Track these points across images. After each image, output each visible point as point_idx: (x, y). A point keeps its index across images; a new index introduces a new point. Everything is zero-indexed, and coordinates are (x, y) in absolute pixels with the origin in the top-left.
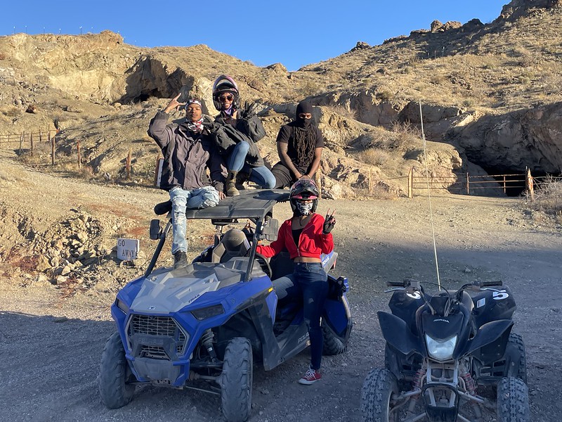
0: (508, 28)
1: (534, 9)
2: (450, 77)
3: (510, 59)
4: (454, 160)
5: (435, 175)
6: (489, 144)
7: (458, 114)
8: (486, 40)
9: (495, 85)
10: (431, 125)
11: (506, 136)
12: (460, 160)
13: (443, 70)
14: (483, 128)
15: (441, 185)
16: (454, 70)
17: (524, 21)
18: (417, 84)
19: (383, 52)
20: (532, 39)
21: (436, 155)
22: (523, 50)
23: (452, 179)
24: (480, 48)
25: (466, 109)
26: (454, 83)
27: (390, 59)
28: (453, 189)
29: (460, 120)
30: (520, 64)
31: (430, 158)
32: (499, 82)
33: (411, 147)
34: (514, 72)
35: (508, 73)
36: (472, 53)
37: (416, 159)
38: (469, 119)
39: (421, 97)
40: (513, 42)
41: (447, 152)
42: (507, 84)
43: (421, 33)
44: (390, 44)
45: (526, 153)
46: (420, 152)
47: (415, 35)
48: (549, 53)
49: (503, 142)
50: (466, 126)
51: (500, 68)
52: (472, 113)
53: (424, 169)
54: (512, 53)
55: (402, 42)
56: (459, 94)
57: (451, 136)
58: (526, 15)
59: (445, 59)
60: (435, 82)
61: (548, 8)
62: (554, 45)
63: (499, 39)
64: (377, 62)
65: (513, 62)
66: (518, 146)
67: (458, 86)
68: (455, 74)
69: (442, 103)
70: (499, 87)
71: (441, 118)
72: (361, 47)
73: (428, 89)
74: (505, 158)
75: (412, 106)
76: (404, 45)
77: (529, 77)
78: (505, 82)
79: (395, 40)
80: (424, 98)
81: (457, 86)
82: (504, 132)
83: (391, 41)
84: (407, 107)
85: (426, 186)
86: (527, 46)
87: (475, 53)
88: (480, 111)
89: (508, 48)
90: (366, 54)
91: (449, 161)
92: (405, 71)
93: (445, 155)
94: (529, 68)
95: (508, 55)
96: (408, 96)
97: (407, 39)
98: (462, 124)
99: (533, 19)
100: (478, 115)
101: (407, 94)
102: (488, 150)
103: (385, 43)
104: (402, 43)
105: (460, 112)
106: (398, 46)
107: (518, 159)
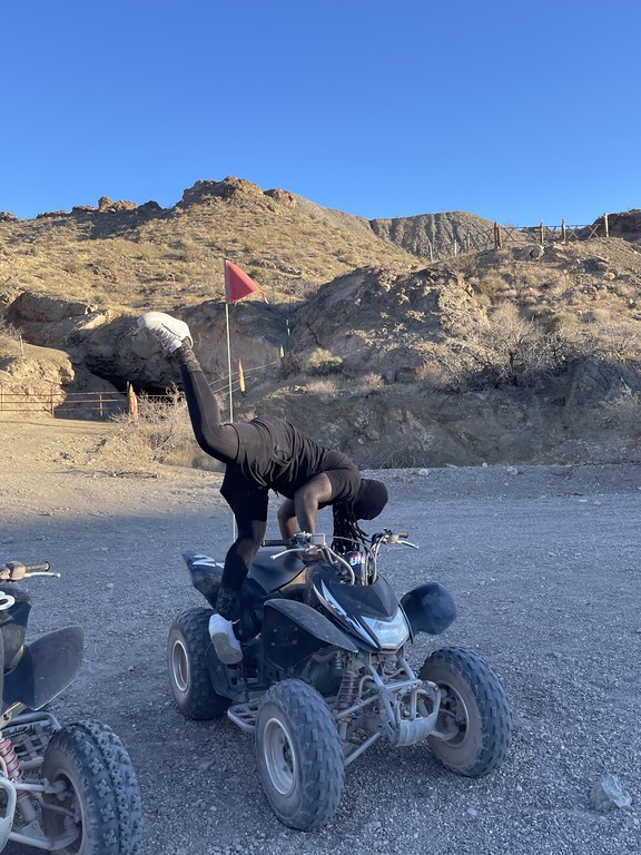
0: (179, 215)
1: (209, 196)
2: (91, 265)
3: (171, 251)
4: (63, 371)
5: (31, 392)
6: (122, 353)
7: (86, 313)
8: (151, 226)
9: (149, 281)
10: (51, 325)
11: (142, 343)
12: (72, 373)
13: (86, 256)
14: (116, 332)
15: (41, 406)
16: (100, 258)
17: (197, 208)
18: (42, 270)
19: (34, 229)
20: (202, 231)
21: (36, 364)
22: (189, 242)
23: (59, 398)
24: (142, 235)
25: (96, 307)
26: (96, 273)
27: (41, 239)
28: (60, 412)
29: (88, 320)
30: (181, 258)
31: (26, 368)
32: (153, 277)
33: (3, 352)
34: (174, 267)
35: (167, 268)
36: (132, 240)
37: (6, 370)
38: (99, 320)
39: (40, 287)
40: (181, 232)
41: (53, 361)
42: (161, 280)
43: (87, 210)
44: (45, 220)
45: (165, 366)
46: (11, 360)
47: (79, 213)
48: (219, 249)
49: (139, 351)
50: (95, 329)
51: (158, 260)
52: (103, 312)
53: (14, 384)
54: (179, 245)
55: (60, 218)
56: (100, 288)
57: (74, 342)
58: (201, 202)
59: (92, 242)
60: (70, 269)
61: (224, 197)
62: (225, 241)
63: (166, 226)
64: (23, 241)
65: (174, 255)
66: (157, 357)
67: (101, 278)
68: (99, 262)
69: (68, 298)
70: (152, 284)
71: (64, 317)
72: (5, 219)
73: (56, 278)
74: (143, 372)
75: (26, 298)
76: (63, 223)
77: (189, 274)
78: (160, 278)
79: (52, 215)
80: (45, 288)
81: (99, 277)
82: (140, 338)
83: (46, 215)
84: (19, 299)
85: (14, 406)
86: (197, 238)
87: (136, 241)
88: (114, 310)
89: (175, 239)
90: (9, 228)
91: (56, 373)
92: (32, 251)
93: (50, 365)
94: (191, 264)
95: (170, 246)
96: (23, 285)
97: (68, 215)
98: (90, 325)
99: (206, 208)
100: (111, 315)
101: (22, 281)
102: (123, 360)
103: (39, 217)
104: (59, 220)
105: (89, 310)
106: (54, 223)
107: (158, 373)
